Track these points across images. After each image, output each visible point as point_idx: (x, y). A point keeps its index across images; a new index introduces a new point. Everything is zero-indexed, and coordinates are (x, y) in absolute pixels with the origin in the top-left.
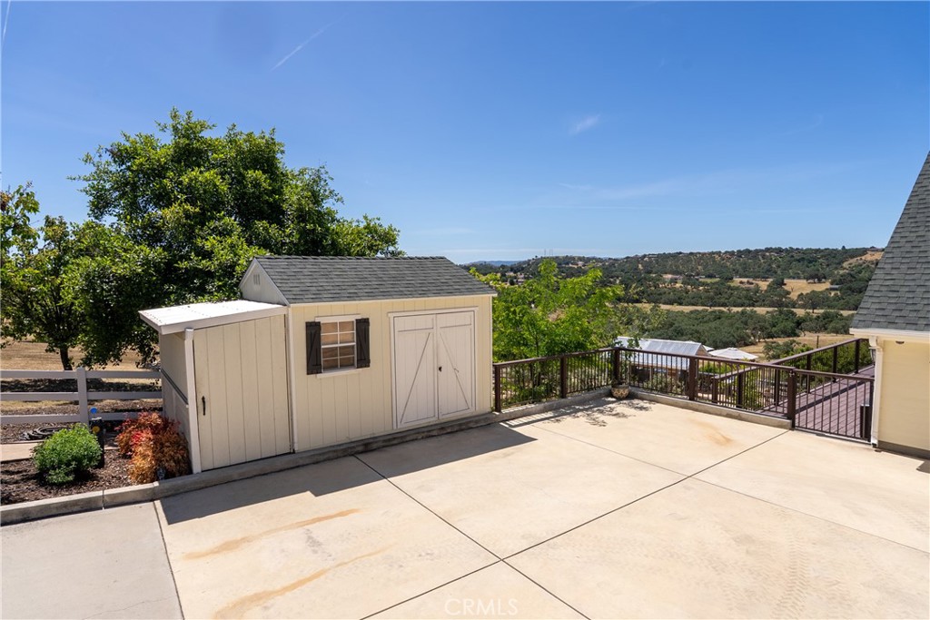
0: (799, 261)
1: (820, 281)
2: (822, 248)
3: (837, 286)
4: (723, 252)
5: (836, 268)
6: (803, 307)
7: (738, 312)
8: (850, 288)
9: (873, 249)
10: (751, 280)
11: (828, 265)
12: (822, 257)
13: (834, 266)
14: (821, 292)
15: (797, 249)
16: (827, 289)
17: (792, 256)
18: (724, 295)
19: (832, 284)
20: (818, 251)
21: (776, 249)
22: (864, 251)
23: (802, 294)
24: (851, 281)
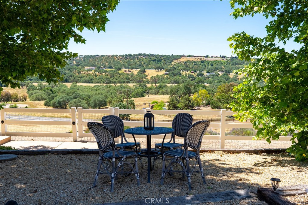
0: (153, 61)
1: (161, 70)
2: (164, 55)
3: (167, 73)
4: (119, 55)
5: (169, 65)
6: (152, 83)
7: (119, 86)
8: (173, 74)
9: (184, 56)
10: (130, 70)
11: (166, 63)
12: (163, 59)
13: (168, 63)
14: (161, 75)
15: (153, 55)
16: (164, 74)
17: (151, 58)
18: (115, 77)
19: (166, 71)
20: (162, 56)
21: (143, 54)
22: (180, 57)
23: (152, 76)
24: (173, 70)
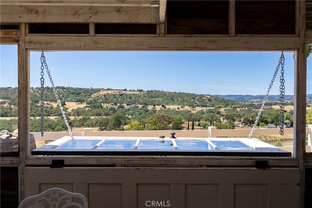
0: (72, 93)
1: (81, 103)
2: (83, 88)
3: (89, 105)
4: (35, 88)
5: (89, 98)
6: (74, 115)
7: (39, 119)
8: (94, 106)
9: (103, 89)
10: (49, 102)
11: (85, 96)
12: (83, 92)
13: (88, 96)
14: (82, 108)
15: (72, 88)
16: (85, 107)
17: (69, 91)
18: (33, 110)
19: (87, 104)
20: (81, 89)
21: (62, 87)
22: (99, 90)
23: (74, 109)
24: (94, 103)
